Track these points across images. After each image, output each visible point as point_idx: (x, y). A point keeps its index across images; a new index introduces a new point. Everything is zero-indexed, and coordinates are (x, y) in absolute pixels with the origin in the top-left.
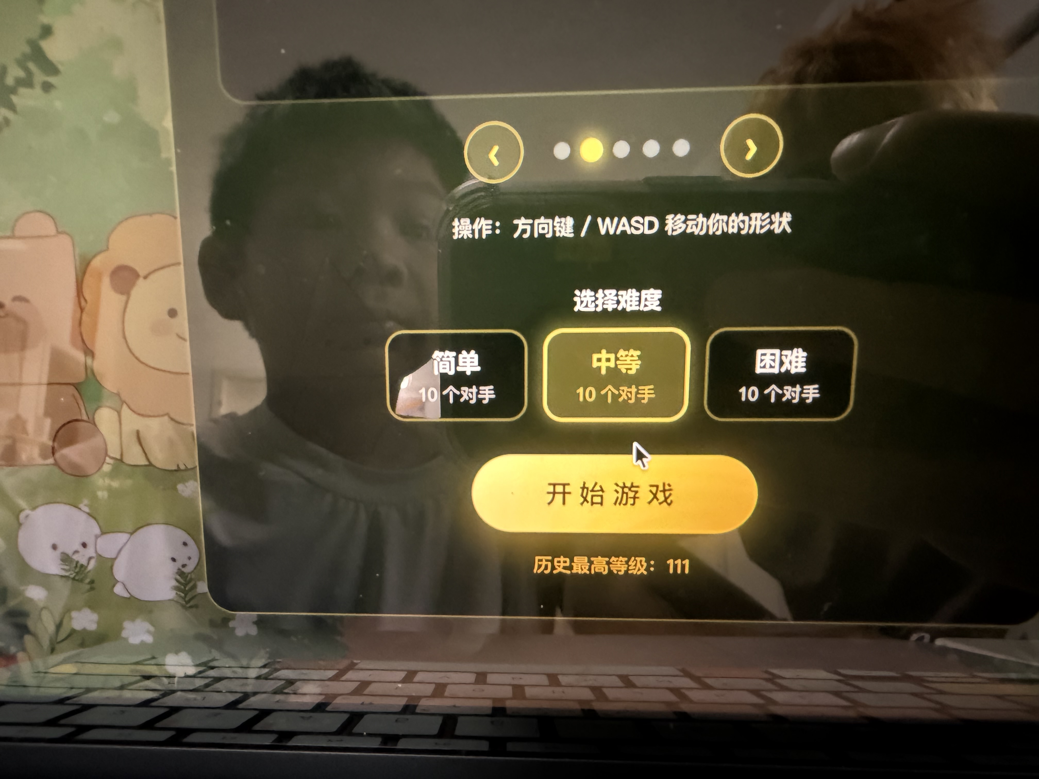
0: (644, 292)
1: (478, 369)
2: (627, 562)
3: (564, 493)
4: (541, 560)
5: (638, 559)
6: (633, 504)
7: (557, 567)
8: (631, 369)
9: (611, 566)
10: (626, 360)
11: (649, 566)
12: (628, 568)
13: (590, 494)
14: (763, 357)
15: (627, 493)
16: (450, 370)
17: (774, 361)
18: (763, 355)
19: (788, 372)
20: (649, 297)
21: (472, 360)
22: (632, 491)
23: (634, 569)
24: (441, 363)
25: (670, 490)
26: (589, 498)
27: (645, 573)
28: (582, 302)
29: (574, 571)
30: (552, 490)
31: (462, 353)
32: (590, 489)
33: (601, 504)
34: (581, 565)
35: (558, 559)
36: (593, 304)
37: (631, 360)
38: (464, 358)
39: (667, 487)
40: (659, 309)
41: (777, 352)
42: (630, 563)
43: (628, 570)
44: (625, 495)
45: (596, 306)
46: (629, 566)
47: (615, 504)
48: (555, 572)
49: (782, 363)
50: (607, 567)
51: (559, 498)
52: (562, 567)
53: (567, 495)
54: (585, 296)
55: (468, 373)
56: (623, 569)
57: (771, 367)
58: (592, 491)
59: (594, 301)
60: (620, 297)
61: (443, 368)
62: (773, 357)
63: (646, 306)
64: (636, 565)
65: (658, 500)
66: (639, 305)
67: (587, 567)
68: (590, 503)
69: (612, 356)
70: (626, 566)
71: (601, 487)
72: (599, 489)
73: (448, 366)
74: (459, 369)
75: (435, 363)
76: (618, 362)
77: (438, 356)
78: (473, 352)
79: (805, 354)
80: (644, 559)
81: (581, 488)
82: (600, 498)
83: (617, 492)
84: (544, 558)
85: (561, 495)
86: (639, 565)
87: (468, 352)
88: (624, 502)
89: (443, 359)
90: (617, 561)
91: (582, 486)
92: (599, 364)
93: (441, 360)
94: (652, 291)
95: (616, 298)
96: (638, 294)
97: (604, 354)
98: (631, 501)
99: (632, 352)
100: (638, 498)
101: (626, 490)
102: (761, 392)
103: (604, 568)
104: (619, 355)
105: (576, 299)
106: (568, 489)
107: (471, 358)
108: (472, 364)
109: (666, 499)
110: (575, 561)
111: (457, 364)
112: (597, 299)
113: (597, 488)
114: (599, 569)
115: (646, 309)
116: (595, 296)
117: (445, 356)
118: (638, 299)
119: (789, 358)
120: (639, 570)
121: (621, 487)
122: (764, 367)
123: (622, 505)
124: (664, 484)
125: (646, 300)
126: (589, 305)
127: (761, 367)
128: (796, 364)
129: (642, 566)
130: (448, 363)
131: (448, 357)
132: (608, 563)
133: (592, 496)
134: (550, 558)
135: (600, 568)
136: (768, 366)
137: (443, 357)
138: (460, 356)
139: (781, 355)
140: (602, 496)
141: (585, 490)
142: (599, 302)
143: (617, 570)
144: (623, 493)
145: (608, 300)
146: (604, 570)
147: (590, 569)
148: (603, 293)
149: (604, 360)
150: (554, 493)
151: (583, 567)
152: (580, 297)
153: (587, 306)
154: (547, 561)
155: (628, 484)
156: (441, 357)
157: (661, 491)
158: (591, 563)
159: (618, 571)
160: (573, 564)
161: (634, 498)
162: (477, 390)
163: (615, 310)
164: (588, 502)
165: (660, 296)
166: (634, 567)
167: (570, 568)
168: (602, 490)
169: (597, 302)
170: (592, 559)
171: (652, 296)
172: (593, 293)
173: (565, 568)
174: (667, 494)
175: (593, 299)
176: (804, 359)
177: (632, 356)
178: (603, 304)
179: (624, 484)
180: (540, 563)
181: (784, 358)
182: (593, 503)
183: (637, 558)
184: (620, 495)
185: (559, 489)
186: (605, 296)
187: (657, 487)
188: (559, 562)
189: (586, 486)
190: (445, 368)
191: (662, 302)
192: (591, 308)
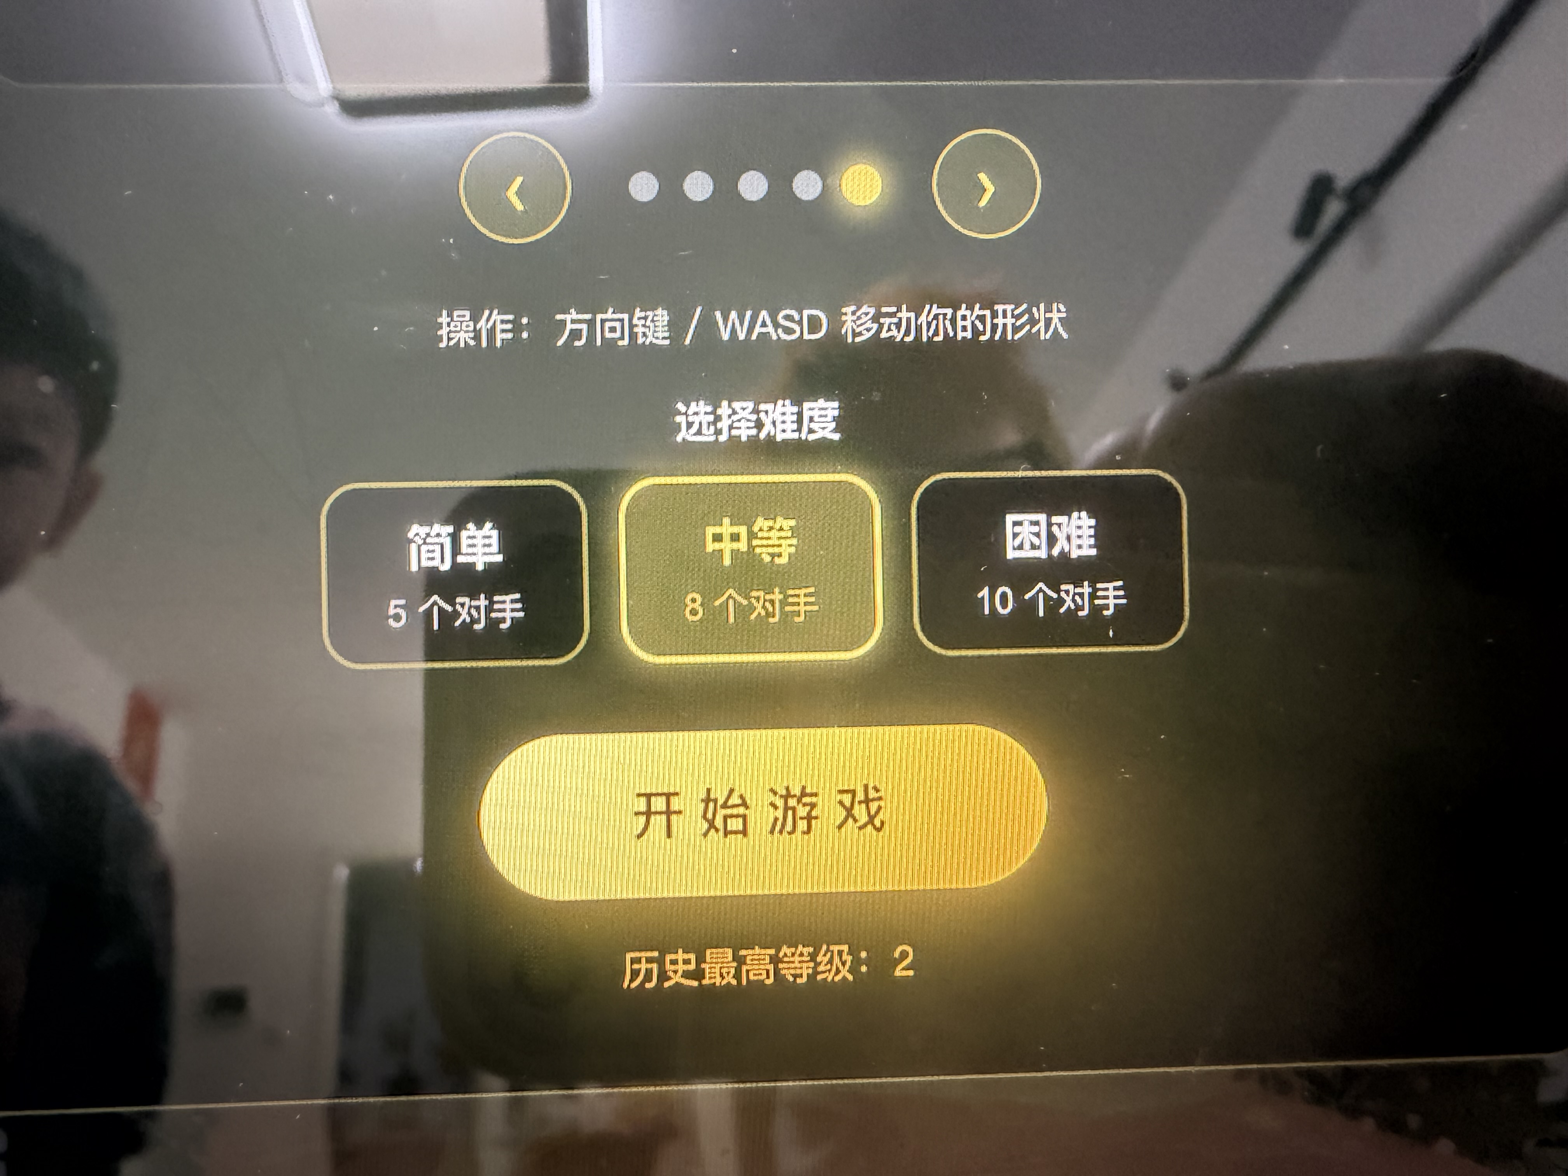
0: (806, 405)
1: (499, 558)
2: (813, 957)
3: (668, 813)
4: (638, 960)
5: (835, 948)
6: (809, 831)
7: (671, 974)
8: (780, 555)
9: (781, 966)
10: (769, 538)
11: (857, 962)
12: (815, 968)
13: (721, 813)
14: (1017, 529)
15: (794, 809)
16: (442, 561)
17: (1038, 535)
18: (1016, 524)
19: (1063, 555)
20: (816, 414)
21: (487, 541)
22: (805, 805)
23: (830, 971)
24: (424, 548)
25: (880, 799)
26: (719, 822)
27: (850, 977)
28: (690, 425)
29: (705, 982)
30: (643, 808)
31: (468, 528)
32: (720, 802)
33: (744, 832)
34: (721, 968)
35: (673, 957)
36: (712, 428)
37: (780, 538)
38: (469, 537)
39: (872, 794)
40: (836, 437)
41: (1042, 517)
42: (819, 959)
43: (816, 973)
44: (790, 813)
45: (718, 432)
46: (817, 964)
47: (772, 832)
48: (667, 984)
49: (1052, 540)
50: (771, 967)
51: (658, 822)
52: (680, 973)
53: (674, 818)
54: (696, 413)
55: (480, 567)
56: (806, 971)
57: (1033, 547)
58: (725, 806)
59: (715, 423)
60: (762, 415)
61: (429, 559)
62: (1035, 529)
63: (811, 431)
64: (830, 962)
65: (855, 820)
66: (799, 430)
67: (733, 971)
68: (721, 833)
69: (743, 530)
70: (812, 964)
71: (741, 797)
72: (739, 801)
73: (437, 555)
74: (460, 559)
75: (413, 548)
76: (755, 542)
77: (417, 534)
78: (488, 525)
79: (1093, 522)
80: (845, 948)
81: (702, 800)
82: (740, 820)
83: (774, 806)
84: (644, 955)
85: (664, 817)
86: (836, 959)
87: (480, 526)
88: (789, 827)
89: (429, 540)
90: (793, 955)
91: (703, 795)
92: (717, 546)
93: (425, 543)
94: (821, 403)
95: (754, 417)
96: (795, 409)
97: (726, 528)
98: (802, 825)
99: (780, 521)
100: (816, 818)
101: (792, 802)
102: (1018, 596)
103: (768, 972)
104: (756, 529)
105: (679, 419)
106: (676, 804)
107: (485, 537)
108: (487, 550)
109: (871, 819)
110: (708, 959)
111: (456, 550)
112: (718, 418)
113: (735, 800)
114: (755, 975)
115: (812, 437)
116: (713, 412)
117: (433, 533)
118: (795, 418)
119: (1064, 528)
120: (838, 971)
121: (781, 796)
122: (1020, 547)
123: (785, 833)
124: (866, 787)
125: (811, 419)
126: (704, 430)
127: (1014, 549)
128: (1079, 542)
129: (844, 964)
130: (438, 548)
131: (438, 535)
132: (775, 960)
133: (725, 818)
134: (656, 954)
135: (757, 972)
136: (1027, 546)
137: (428, 535)
138: (464, 534)
139: (1050, 525)
140: (744, 817)
141: (711, 805)
142: (724, 424)
143: (792, 975)
144: (786, 808)
145: (739, 421)
146: (768, 977)
147: (737, 976)
148: (730, 406)
149: (726, 538)
150: (648, 813)
151: (724, 971)
152: (686, 414)
153: (699, 432)
154: (649, 960)
155: (797, 791)
156: (424, 536)
157: (860, 802)
158: (740, 961)
159: (795, 976)
160: (703, 966)
161: (809, 818)
162: (487, 602)
163: (753, 441)
164: (717, 830)
165: (836, 413)
166: (829, 967)
167: (698, 974)
168: (744, 804)
169: (719, 425)
170: (743, 952)
171: (823, 413)
172: (709, 409)
173: (686, 975)
174: (874, 806)
175: (711, 418)
176: (1092, 532)
177: (781, 529)
178: (731, 427)
179: (787, 789)
180: (636, 966)
181: (1055, 529)
182: (726, 833)
183: (831, 948)
184: (780, 814)
185: (659, 804)
186: (734, 412)
187: (853, 793)
188: (674, 962)
189: (712, 796)
190: (433, 559)
191: (841, 423)
192: (708, 437)
